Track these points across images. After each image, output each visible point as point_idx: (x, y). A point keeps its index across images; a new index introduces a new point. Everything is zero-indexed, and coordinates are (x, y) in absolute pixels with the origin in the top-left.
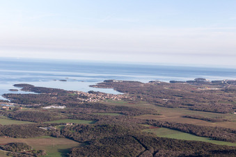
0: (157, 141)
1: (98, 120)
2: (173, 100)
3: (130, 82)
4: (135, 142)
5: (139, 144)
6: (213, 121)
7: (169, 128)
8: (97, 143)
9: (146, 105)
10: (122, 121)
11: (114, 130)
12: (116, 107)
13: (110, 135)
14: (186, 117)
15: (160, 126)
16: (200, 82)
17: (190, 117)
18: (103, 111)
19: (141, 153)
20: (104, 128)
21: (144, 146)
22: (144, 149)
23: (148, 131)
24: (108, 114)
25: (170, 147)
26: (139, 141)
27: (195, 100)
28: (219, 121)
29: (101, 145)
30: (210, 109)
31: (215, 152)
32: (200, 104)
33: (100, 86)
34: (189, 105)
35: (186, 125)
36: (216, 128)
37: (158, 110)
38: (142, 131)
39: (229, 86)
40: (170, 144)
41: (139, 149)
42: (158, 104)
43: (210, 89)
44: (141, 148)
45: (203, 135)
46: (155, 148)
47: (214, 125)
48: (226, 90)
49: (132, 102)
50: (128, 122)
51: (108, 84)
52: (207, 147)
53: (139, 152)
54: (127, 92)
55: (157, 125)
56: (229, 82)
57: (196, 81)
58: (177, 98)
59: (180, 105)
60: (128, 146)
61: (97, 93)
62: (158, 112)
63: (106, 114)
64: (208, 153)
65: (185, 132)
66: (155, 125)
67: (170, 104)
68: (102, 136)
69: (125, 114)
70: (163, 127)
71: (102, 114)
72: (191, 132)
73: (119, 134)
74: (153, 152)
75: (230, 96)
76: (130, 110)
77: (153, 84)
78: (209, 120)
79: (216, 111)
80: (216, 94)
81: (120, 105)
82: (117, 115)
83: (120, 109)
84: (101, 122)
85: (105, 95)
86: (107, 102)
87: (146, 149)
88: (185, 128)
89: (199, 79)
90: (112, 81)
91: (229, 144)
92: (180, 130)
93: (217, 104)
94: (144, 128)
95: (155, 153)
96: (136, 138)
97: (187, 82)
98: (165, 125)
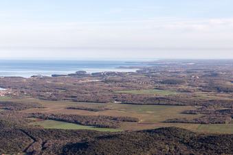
0: (44, 132)
2: (56, 93)
3: (11, 77)
4: (23, 135)
5: (27, 137)
6: (96, 111)
7: (55, 119)
9: (31, 100)
10: (7, 116)
12: (0, 103)
14: (70, 108)
15: (46, 119)
16: (80, 75)
17: (74, 108)
19: (30, 145)
21: (32, 138)
22: (32, 141)
23: (34, 124)
25: (57, 137)
26: (27, 133)
27: (78, 92)
28: (102, 110)
30: (92, 100)
31: (100, 138)
32: (82, 95)
34: (72, 97)
35: (71, 116)
36: (99, 116)
37: (43, 103)
38: (29, 124)
39: (108, 77)
40: (57, 134)
41: (27, 142)
42: (42, 97)
43: (91, 81)
44: (30, 140)
45: (87, 124)
46: (43, 139)
47: (97, 114)
48: (106, 81)
49: (16, 97)
50: (14, 116)
52: (92, 134)
53: (28, 144)
54: (9, 87)
55: (43, 118)
56: (108, 74)
57: (77, 74)
58: (60, 91)
59: (64, 98)
60: (16, 139)
62: (43, 105)
64: (93, 140)
65: (70, 122)
66: (41, 118)
67: (54, 96)
69: (10, 109)
70: (50, 119)
72: (76, 122)
73: (7, 129)
74: (41, 143)
75: (109, 86)
76: (15, 105)
77: (35, 78)
78: (92, 110)
79: (97, 102)
80: (96, 85)
81: (4, 101)
82: (3, 110)
83: (4, 105)
87: (35, 140)
88: (70, 119)
89: (80, 72)
91: (112, 131)
92: (65, 121)
93: (98, 94)
94: (31, 121)
95: (44, 143)
96: (23, 131)
97: (69, 75)
98: (51, 117)
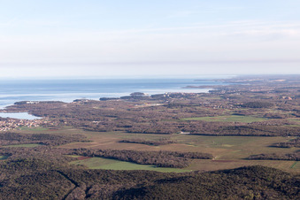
0: (89, 175)
1: (11, 154)
2: (106, 122)
3: (49, 102)
4: (61, 178)
5: (67, 181)
6: (157, 144)
7: (103, 157)
8: (12, 184)
9: (72, 131)
10: (42, 152)
11: (33, 165)
12: (34, 135)
13: (28, 172)
14: (123, 141)
15: (92, 156)
16: (137, 97)
17: (128, 142)
18: (17, 142)
19: (70, 192)
20: (19, 163)
21: (73, 182)
22: (73, 186)
23: (77, 163)
24: (24, 146)
25: (106, 180)
26: (66, 176)
27: (133, 120)
28: (164, 144)
29: (17, 185)
30: (151, 130)
31: (161, 181)
32: (139, 124)
33: (9, 110)
34: (126, 127)
35: (123, 152)
36: (160, 152)
37: (88, 135)
38: (69, 163)
39: (173, 100)
40: (106, 176)
41: (66, 187)
42: (86, 128)
43: (150, 105)
44: (70, 185)
45: (145, 162)
46: (87, 183)
47: (157, 148)
48: (170, 106)
49: (53, 128)
50: (51, 153)
51: (20, 106)
52: (151, 176)
53: (68, 190)
54: (46, 115)
55: (87, 155)
56: (173, 95)
57: (132, 97)
58: (110, 120)
59: (115, 128)
60: (52, 184)
61: (7, 120)
62: (88, 138)
63: (20, 146)
64: (152, 184)
65: (122, 160)
66: (85, 155)
67: (102, 126)
68: (18, 174)
69: (45, 144)
70: (96, 156)
71: (16, 146)
72: (130, 160)
73: (40, 170)
74: (85, 188)
75: (174, 112)
76: (52, 138)
77: (78, 103)
78: (151, 144)
79: (158, 132)
80: (157, 111)
81: (39, 133)
82: (37, 145)
83: (38, 138)
84: (15, 157)
85: (18, 121)
86: (21, 131)
87: (77, 185)
88: (123, 156)
89: (136, 93)
90: (25, 102)
91: (177, 171)
92: (116, 159)
93: (159, 123)
94: (72, 159)
95: (88, 189)
96: (62, 173)
97: (122, 98)
98: (98, 154)
